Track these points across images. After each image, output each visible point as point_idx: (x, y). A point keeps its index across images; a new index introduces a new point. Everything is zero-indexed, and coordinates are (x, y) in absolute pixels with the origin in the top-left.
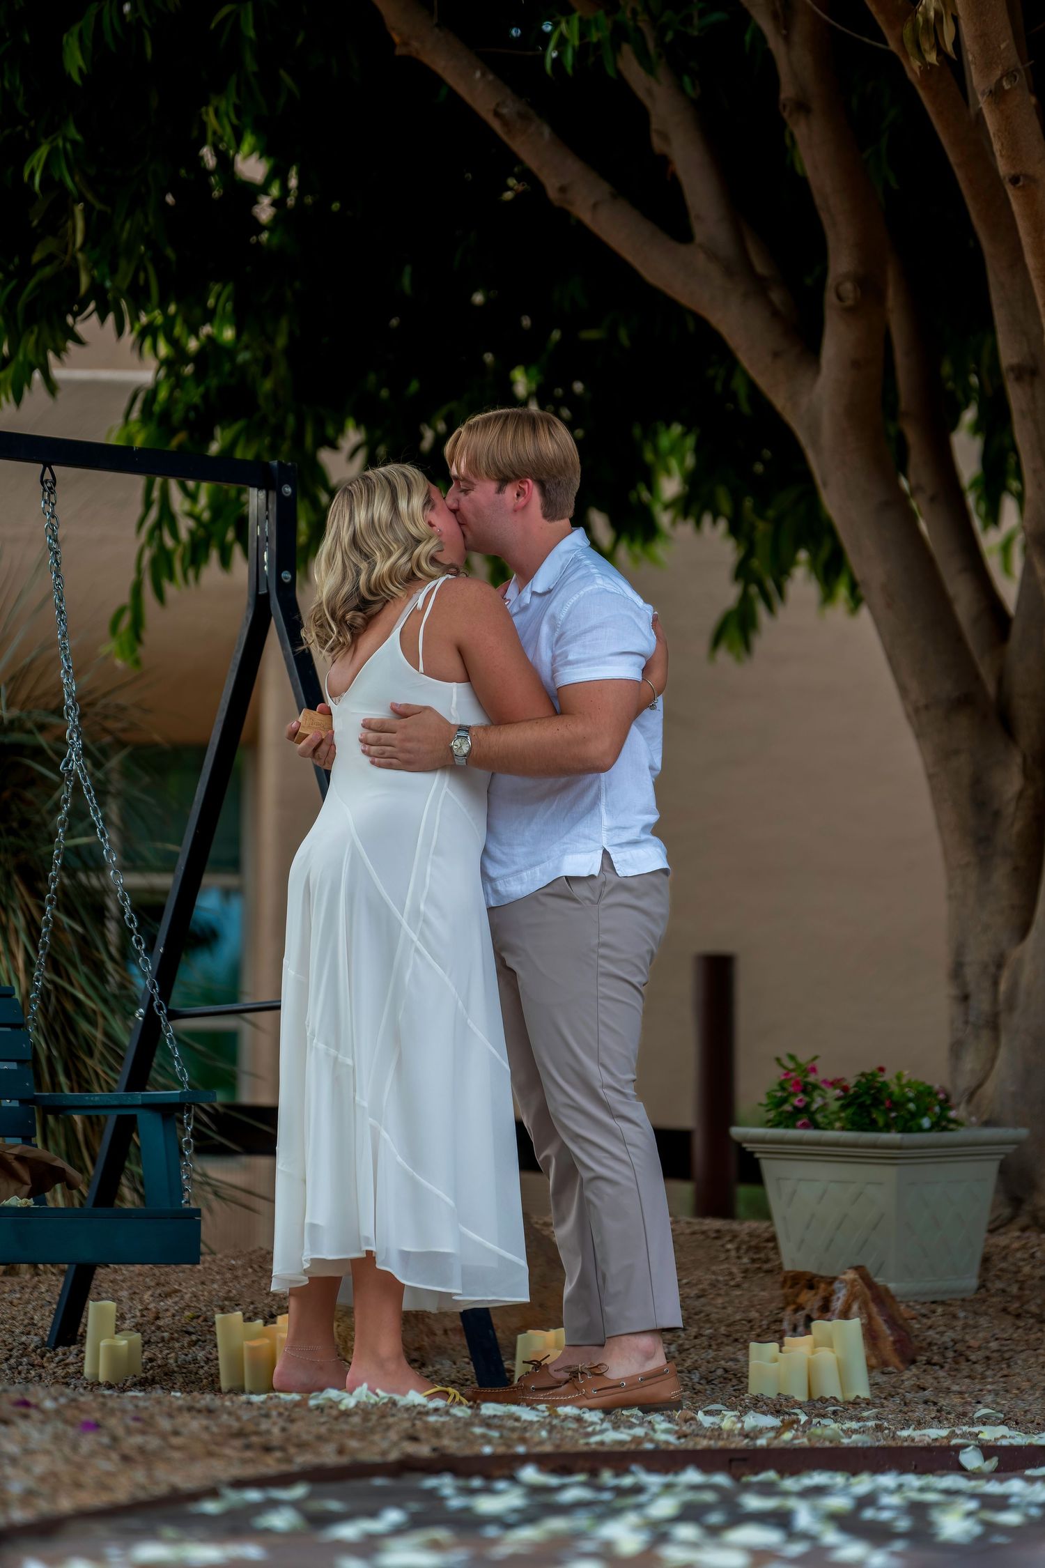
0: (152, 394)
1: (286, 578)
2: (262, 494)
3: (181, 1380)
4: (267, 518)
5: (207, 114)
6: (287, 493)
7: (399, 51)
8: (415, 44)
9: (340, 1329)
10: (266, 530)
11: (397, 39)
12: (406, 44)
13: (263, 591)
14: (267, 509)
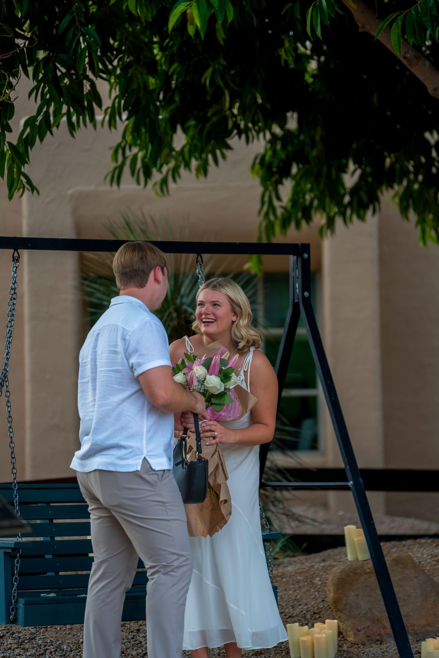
0: (263, 156)
1: (306, 295)
2: (295, 257)
3: (273, 652)
4: (297, 268)
5: (281, 51)
6: (306, 257)
7: (360, 30)
8: (368, 27)
9: (343, 626)
10: (297, 274)
11: (359, 25)
12: (363, 27)
13: (296, 301)
14: (297, 264)
